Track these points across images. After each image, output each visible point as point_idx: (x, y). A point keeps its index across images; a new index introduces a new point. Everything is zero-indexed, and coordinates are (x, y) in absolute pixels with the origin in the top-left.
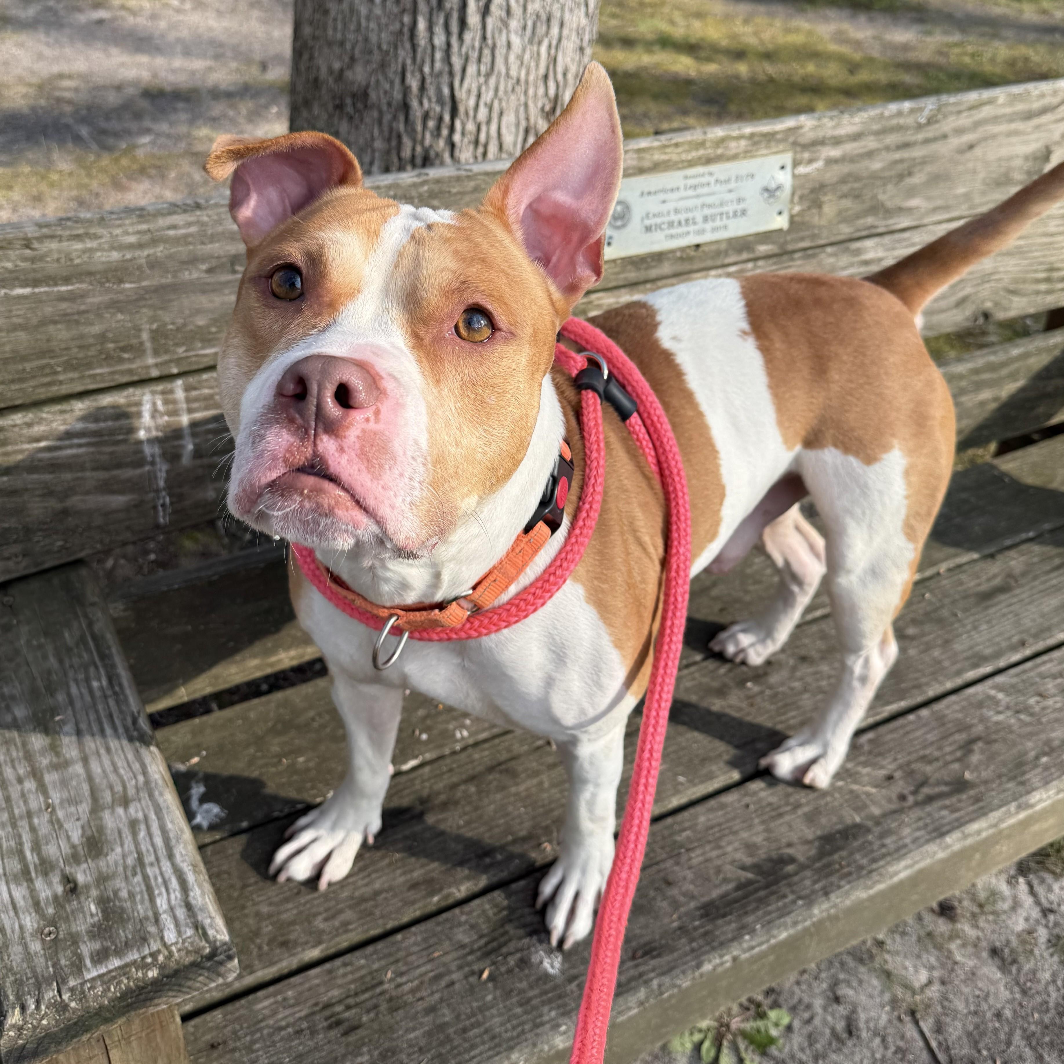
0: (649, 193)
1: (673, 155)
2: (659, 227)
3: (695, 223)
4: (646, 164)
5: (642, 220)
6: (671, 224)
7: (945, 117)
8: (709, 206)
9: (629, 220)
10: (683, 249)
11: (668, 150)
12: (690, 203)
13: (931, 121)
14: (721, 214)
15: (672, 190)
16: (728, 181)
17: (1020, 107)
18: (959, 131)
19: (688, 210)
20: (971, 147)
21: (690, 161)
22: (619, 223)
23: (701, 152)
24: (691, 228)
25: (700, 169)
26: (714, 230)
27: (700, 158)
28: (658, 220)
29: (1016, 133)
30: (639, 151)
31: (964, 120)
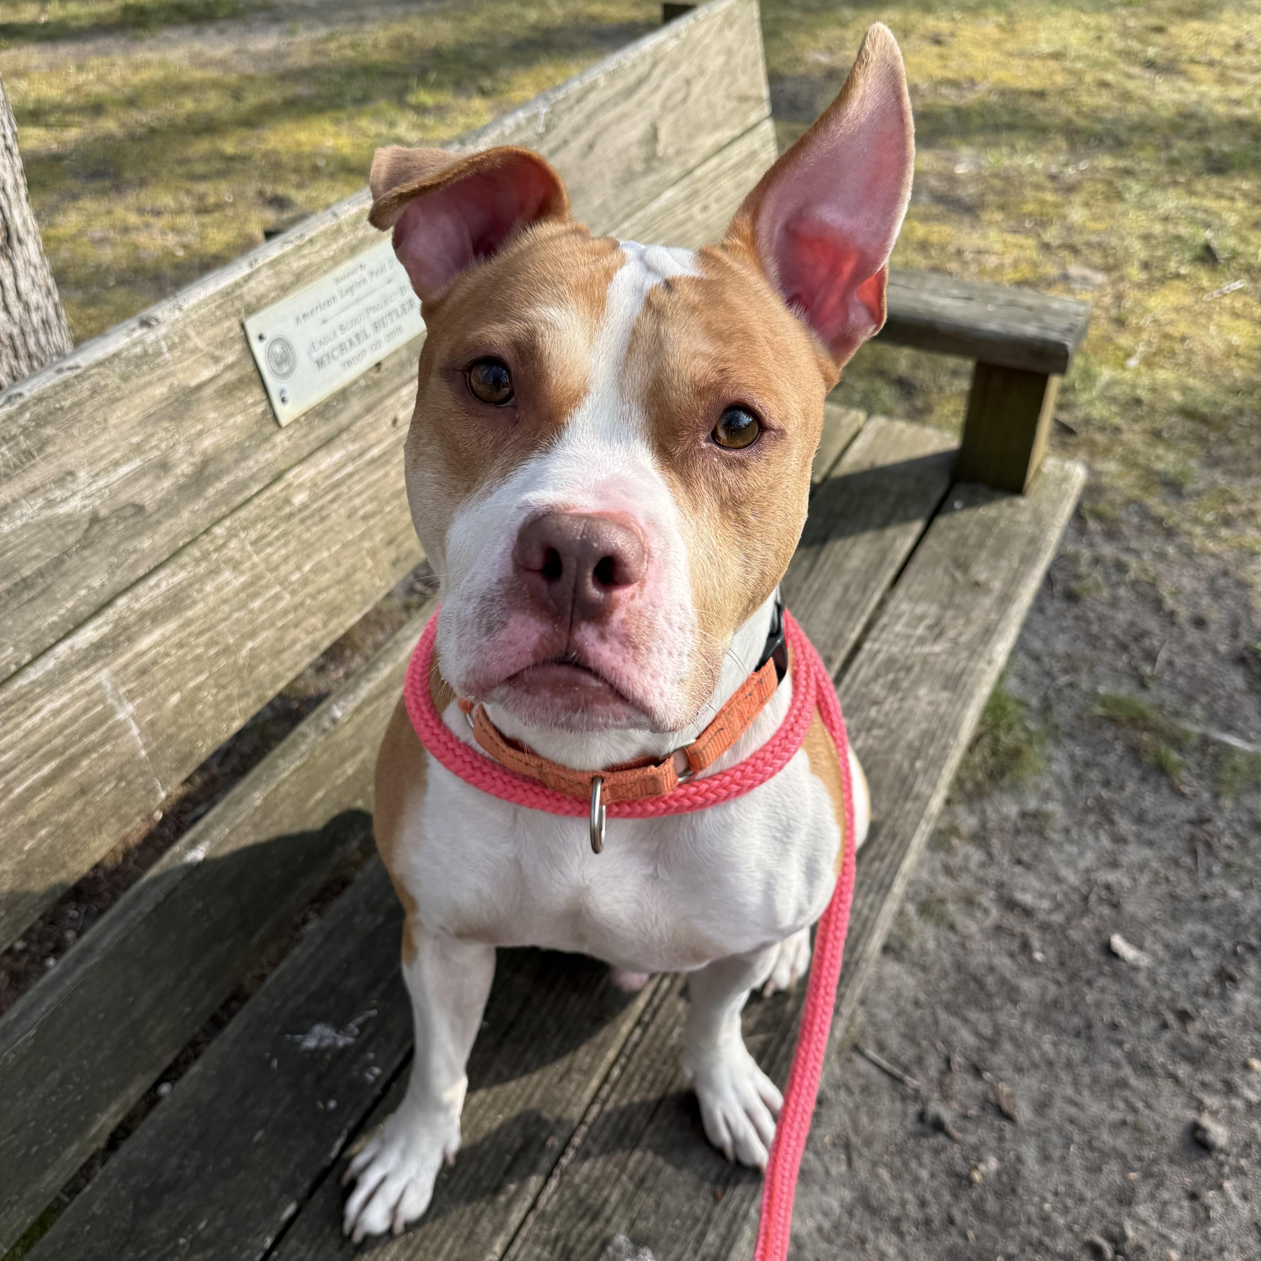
0: (304, 316)
1: (312, 256)
2: (330, 356)
3: (367, 336)
4: (287, 278)
5: (309, 354)
6: (342, 348)
7: (559, 118)
8: (374, 308)
9: (294, 360)
10: (364, 376)
11: (305, 252)
12: (354, 311)
13: (549, 127)
14: (390, 314)
15: (328, 303)
16: (382, 269)
17: (620, 85)
18: (577, 131)
19: (355, 321)
20: (591, 146)
21: (333, 258)
22: (285, 369)
23: (342, 242)
24: (365, 344)
25: (348, 265)
26: (390, 336)
27: (342, 250)
28: (326, 348)
29: (622, 117)
30: (273, 264)
31: (577, 117)
